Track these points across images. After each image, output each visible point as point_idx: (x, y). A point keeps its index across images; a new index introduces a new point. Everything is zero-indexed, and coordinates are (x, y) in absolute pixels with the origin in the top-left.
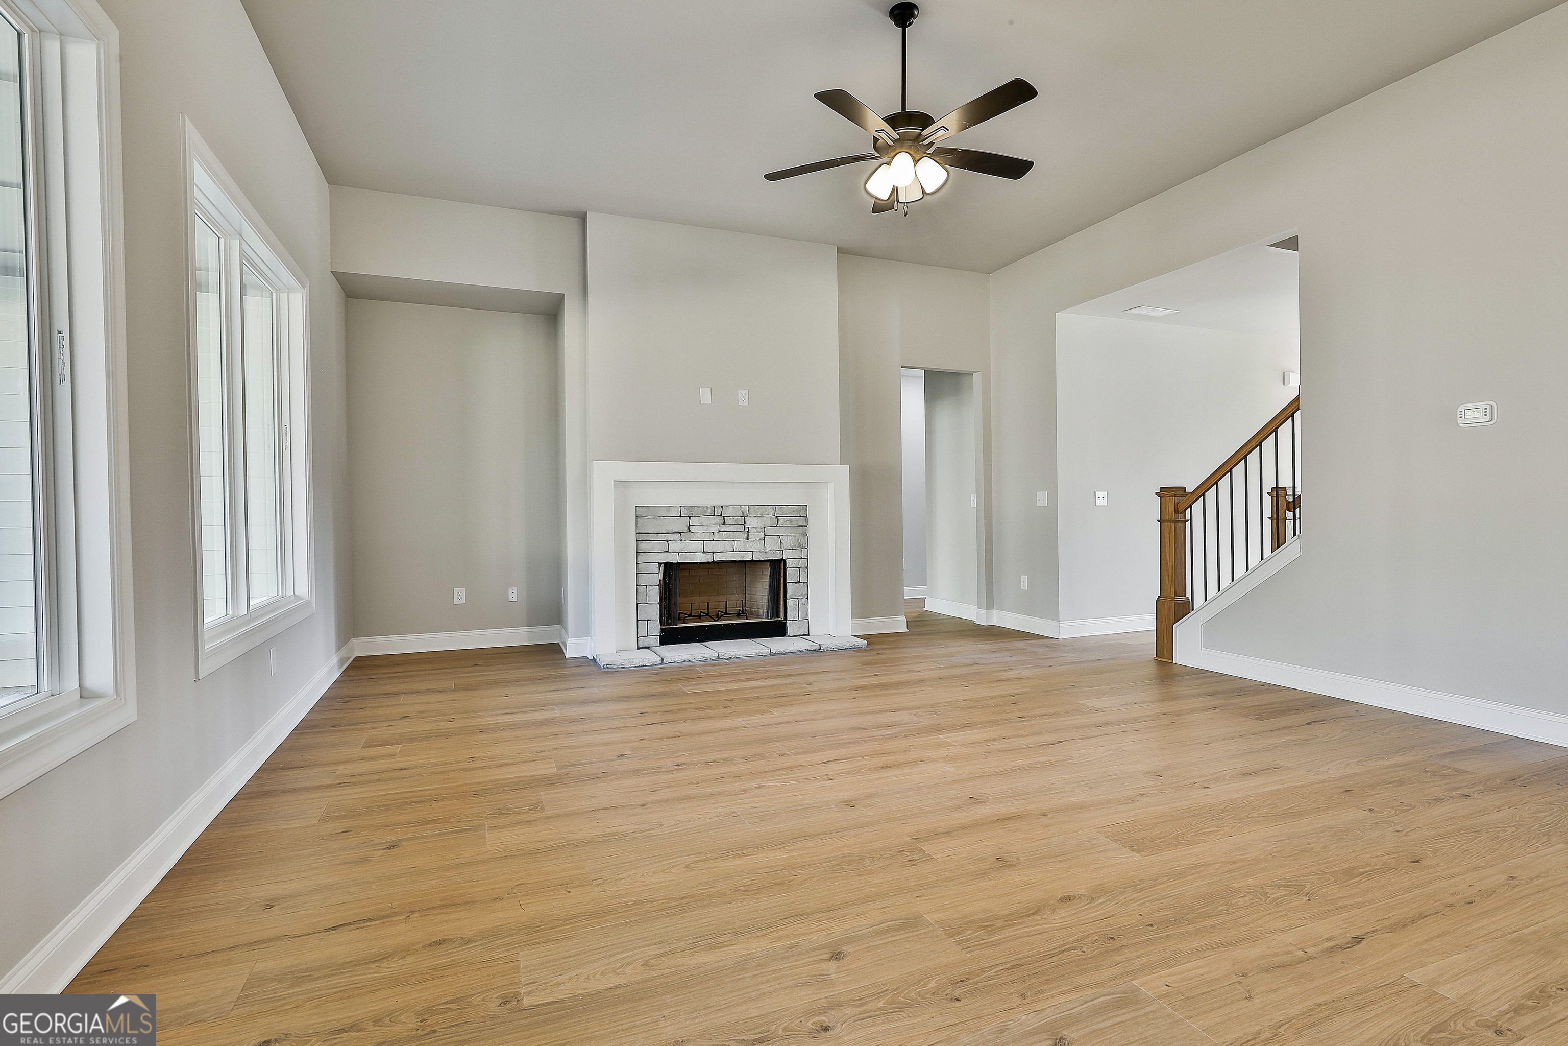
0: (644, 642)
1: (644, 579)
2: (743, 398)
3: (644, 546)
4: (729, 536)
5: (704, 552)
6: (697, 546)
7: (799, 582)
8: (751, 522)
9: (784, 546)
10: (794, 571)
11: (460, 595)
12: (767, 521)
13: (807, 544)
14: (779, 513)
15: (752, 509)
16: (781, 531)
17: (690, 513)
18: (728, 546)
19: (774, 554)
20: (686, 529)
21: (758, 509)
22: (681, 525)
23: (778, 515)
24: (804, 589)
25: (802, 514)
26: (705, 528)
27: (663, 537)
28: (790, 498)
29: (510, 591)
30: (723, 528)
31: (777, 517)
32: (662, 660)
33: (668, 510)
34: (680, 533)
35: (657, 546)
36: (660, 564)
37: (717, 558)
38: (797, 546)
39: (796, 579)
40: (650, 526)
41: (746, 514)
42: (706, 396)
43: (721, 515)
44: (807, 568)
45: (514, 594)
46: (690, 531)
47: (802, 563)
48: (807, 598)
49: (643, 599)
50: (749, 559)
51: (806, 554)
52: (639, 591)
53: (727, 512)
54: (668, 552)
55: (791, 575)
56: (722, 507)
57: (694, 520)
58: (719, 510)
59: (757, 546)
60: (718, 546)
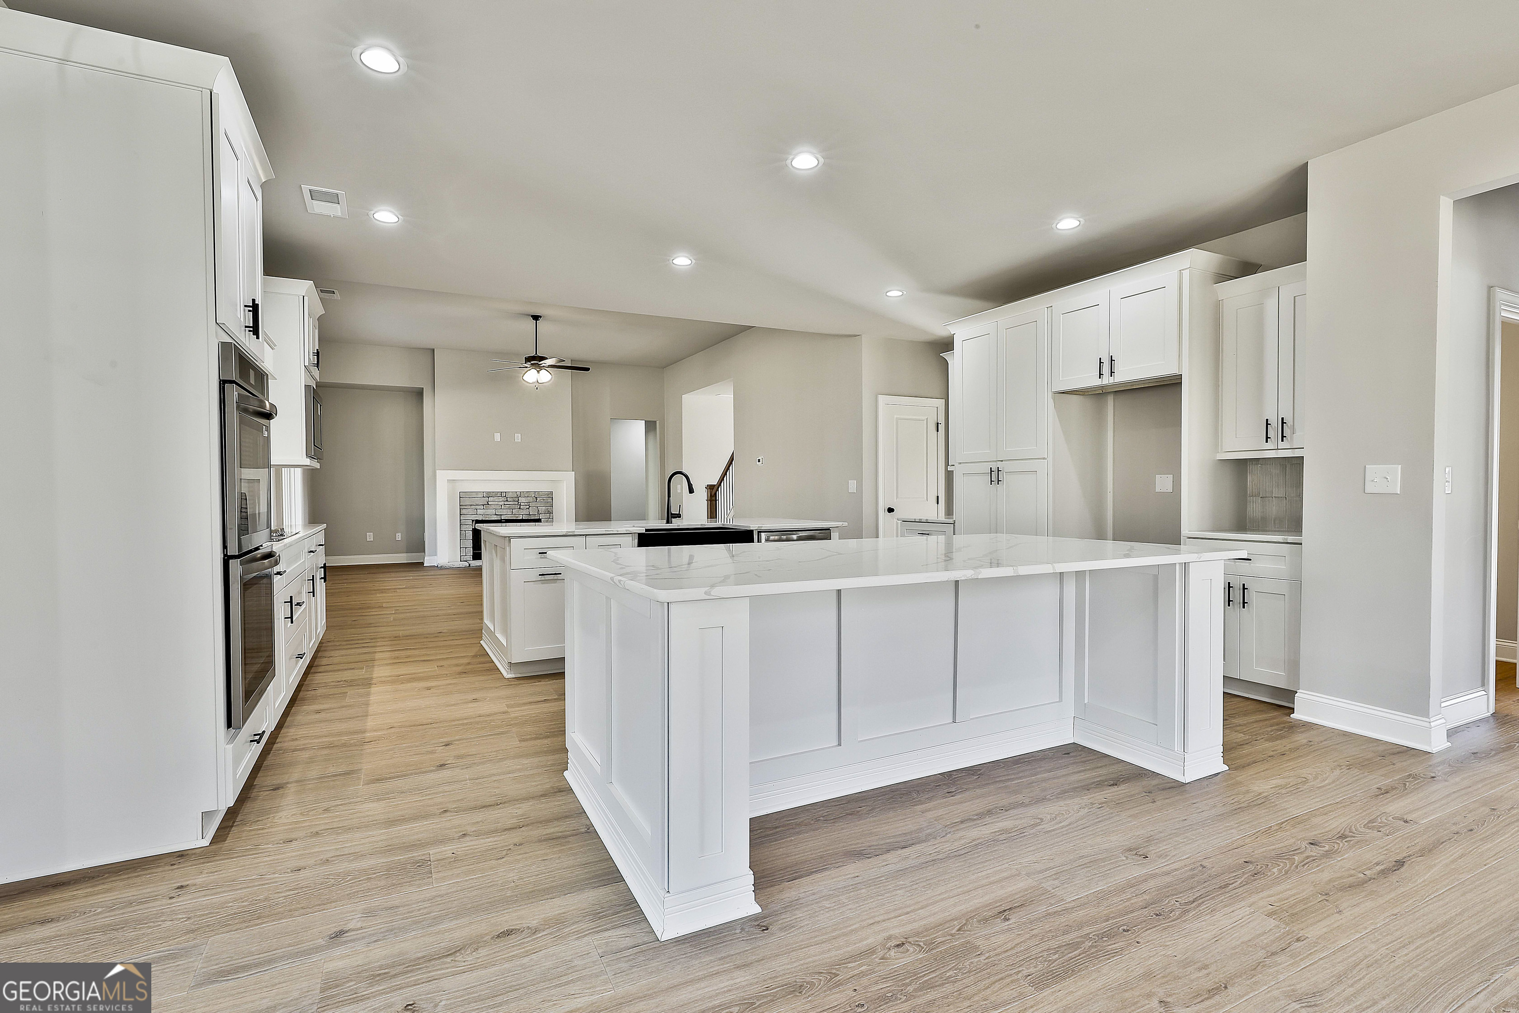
0: (465, 558)
1: (464, 528)
2: (517, 438)
3: (463, 511)
5: (496, 515)
6: (492, 512)
8: (522, 500)
9: (540, 512)
11: (370, 537)
12: (531, 499)
13: (552, 511)
15: (522, 493)
16: (538, 504)
17: (489, 495)
18: (509, 512)
19: (534, 516)
20: (486, 503)
21: (525, 493)
22: (483, 501)
23: (536, 496)
25: (549, 496)
26: (496, 503)
27: (473, 507)
28: (544, 488)
29: (397, 535)
30: (506, 503)
32: (470, 565)
33: (477, 494)
34: (483, 506)
35: (470, 511)
36: (473, 521)
37: (503, 517)
38: (546, 512)
40: (467, 502)
41: (519, 496)
42: (498, 437)
45: (399, 537)
46: (488, 505)
47: (550, 520)
49: (463, 537)
50: (521, 518)
51: (551, 516)
52: (462, 534)
53: (509, 495)
54: (476, 514)
56: (506, 492)
57: (491, 499)
58: (504, 495)
59: (525, 512)
60: (504, 512)
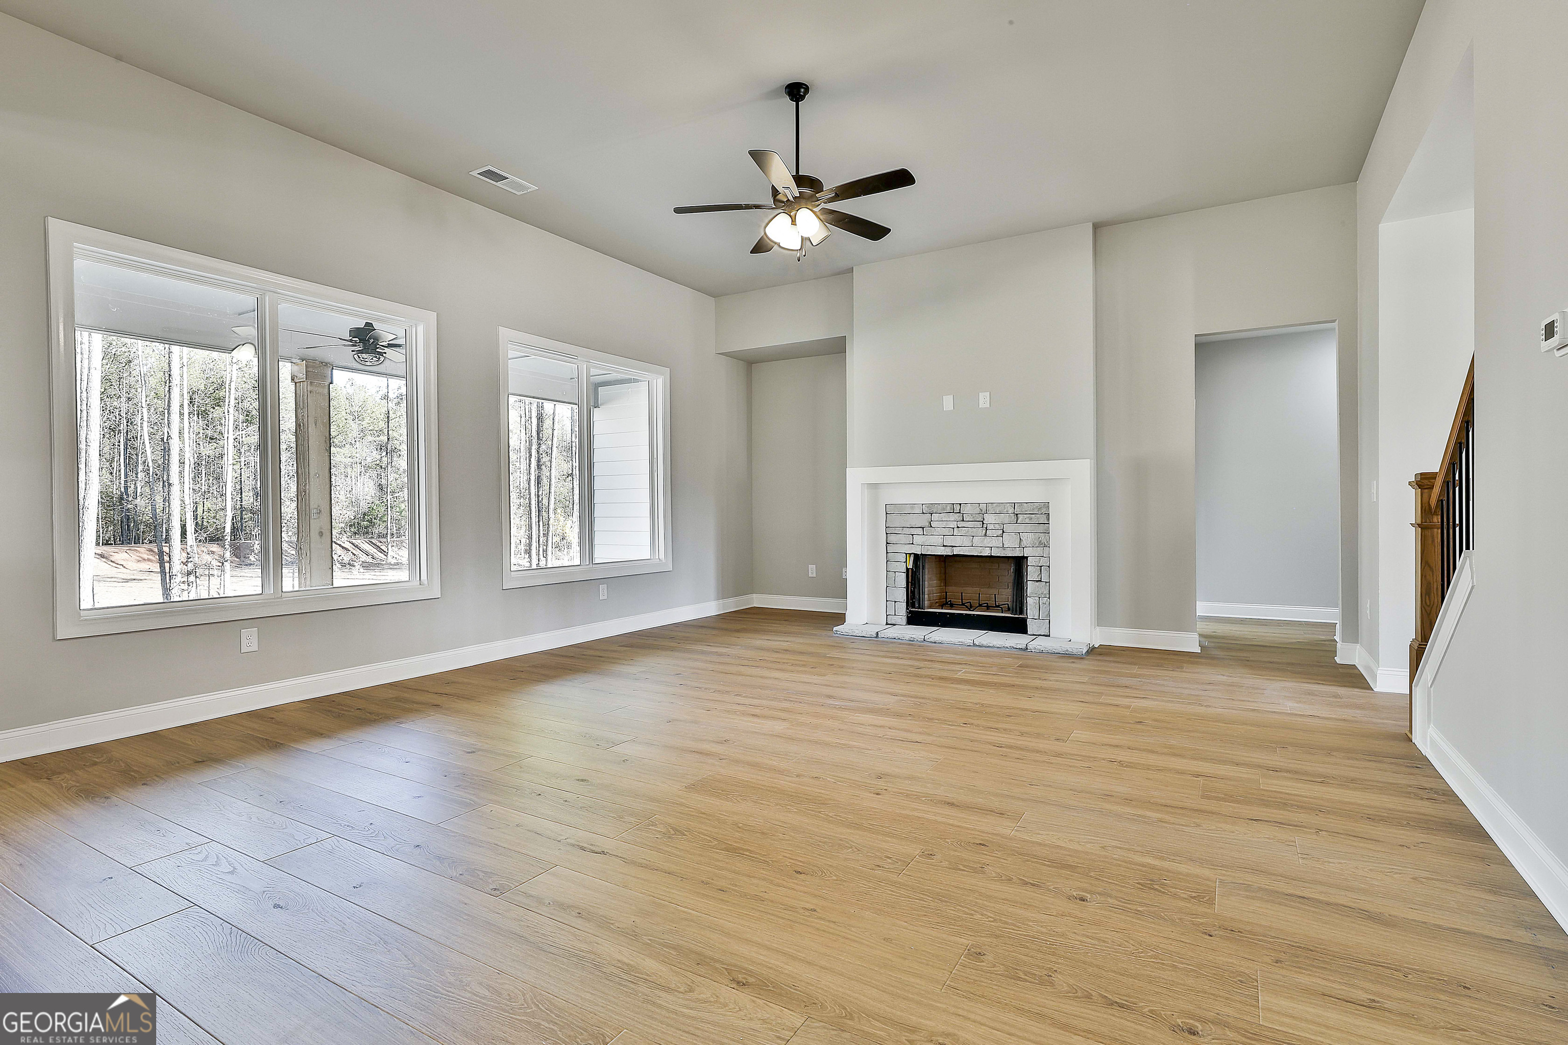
0: (892, 620)
1: (894, 566)
2: (984, 400)
3: (892, 538)
4: (968, 531)
5: (944, 546)
6: (938, 540)
7: (1041, 581)
8: (989, 519)
9: (1024, 543)
10: (1034, 570)
12: (1005, 518)
13: (1048, 542)
14: (1017, 511)
15: (990, 506)
16: (1021, 528)
17: (930, 510)
18: (966, 541)
19: (1013, 550)
20: (928, 524)
21: (996, 506)
22: (923, 520)
23: (1017, 512)
24: (1045, 588)
25: (1044, 511)
26: (944, 524)
27: (907, 531)
28: (1030, 495)
30: (961, 524)
31: (1017, 514)
33: (912, 508)
34: (923, 528)
35: (902, 539)
36: (910, 554)
37: (956, 551)
38: (1037, 544)
39: (1036, 577)
40: (897, 521)
41: (984, 510)
42: (948, 403)
43: (960, 513)
44: (1049, 567)
46: (931, 527)
47: (1043, 562)
48: (1049, 598)
49: (891, 582)
50: (988, 554)
51: (1047, 552)
52: (888, 576)
53: (966, 510)
54: (913, 544)
55: (1031, 573)
56: (960, 504)
57: (935, 517)
58: (957, 508)
59: (996, 542)
60: (956, 541)
